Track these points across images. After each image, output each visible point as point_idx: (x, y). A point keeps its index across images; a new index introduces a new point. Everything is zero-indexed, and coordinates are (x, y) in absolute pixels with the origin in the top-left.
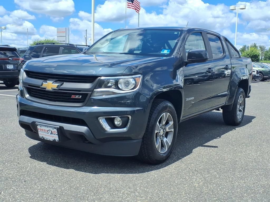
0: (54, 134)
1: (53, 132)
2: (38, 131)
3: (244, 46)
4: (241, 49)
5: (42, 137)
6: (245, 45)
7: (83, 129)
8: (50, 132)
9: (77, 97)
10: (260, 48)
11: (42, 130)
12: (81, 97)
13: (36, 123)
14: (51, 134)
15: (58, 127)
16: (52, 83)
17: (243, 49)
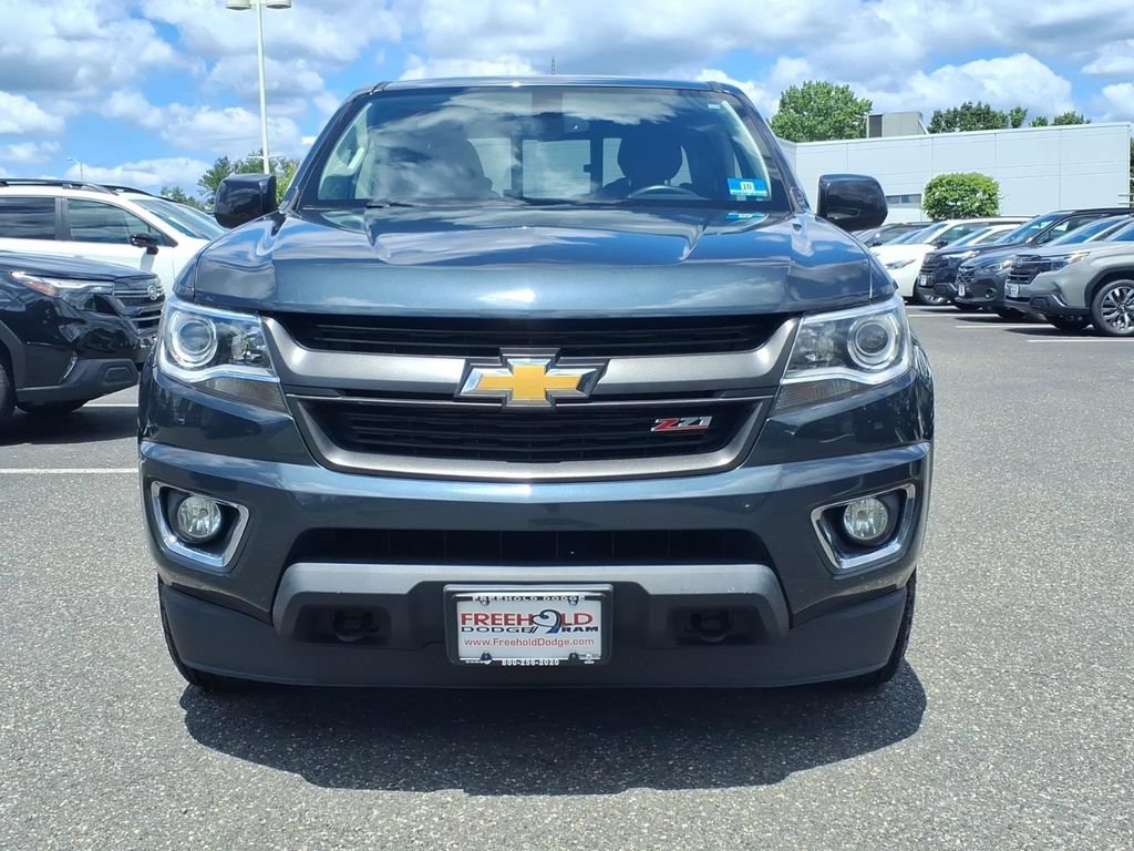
0: (573, 628)
1: (569, 619)
2: (460, 626)
3: (221, 161)
4: (211, 173)
5: (483, 658)
6: (222, 158)
7: (744, 578)
8: (553, 620)
9: (685, 424)
10: (283, 168)
11: (489, 621)
12: (705, 422)
13: (449, 588)
14: (554, 630)
15: (607, 588)
16: (547, 368)
17: (218, 172)
